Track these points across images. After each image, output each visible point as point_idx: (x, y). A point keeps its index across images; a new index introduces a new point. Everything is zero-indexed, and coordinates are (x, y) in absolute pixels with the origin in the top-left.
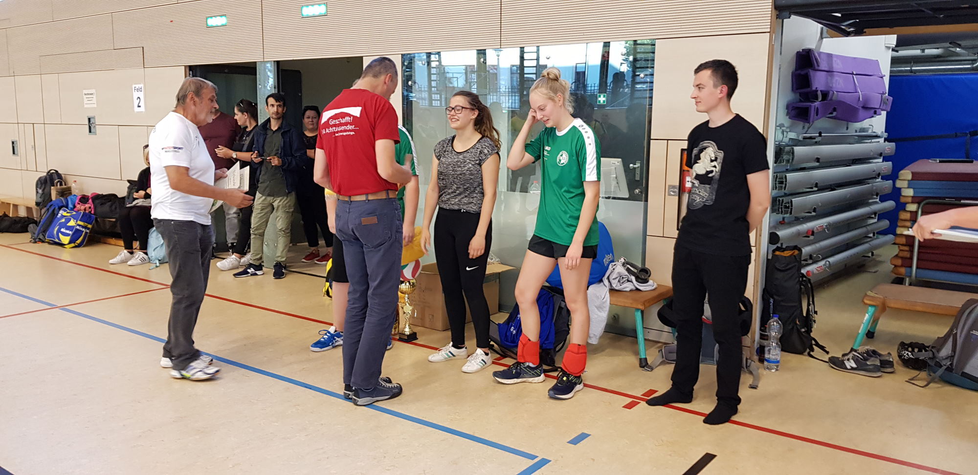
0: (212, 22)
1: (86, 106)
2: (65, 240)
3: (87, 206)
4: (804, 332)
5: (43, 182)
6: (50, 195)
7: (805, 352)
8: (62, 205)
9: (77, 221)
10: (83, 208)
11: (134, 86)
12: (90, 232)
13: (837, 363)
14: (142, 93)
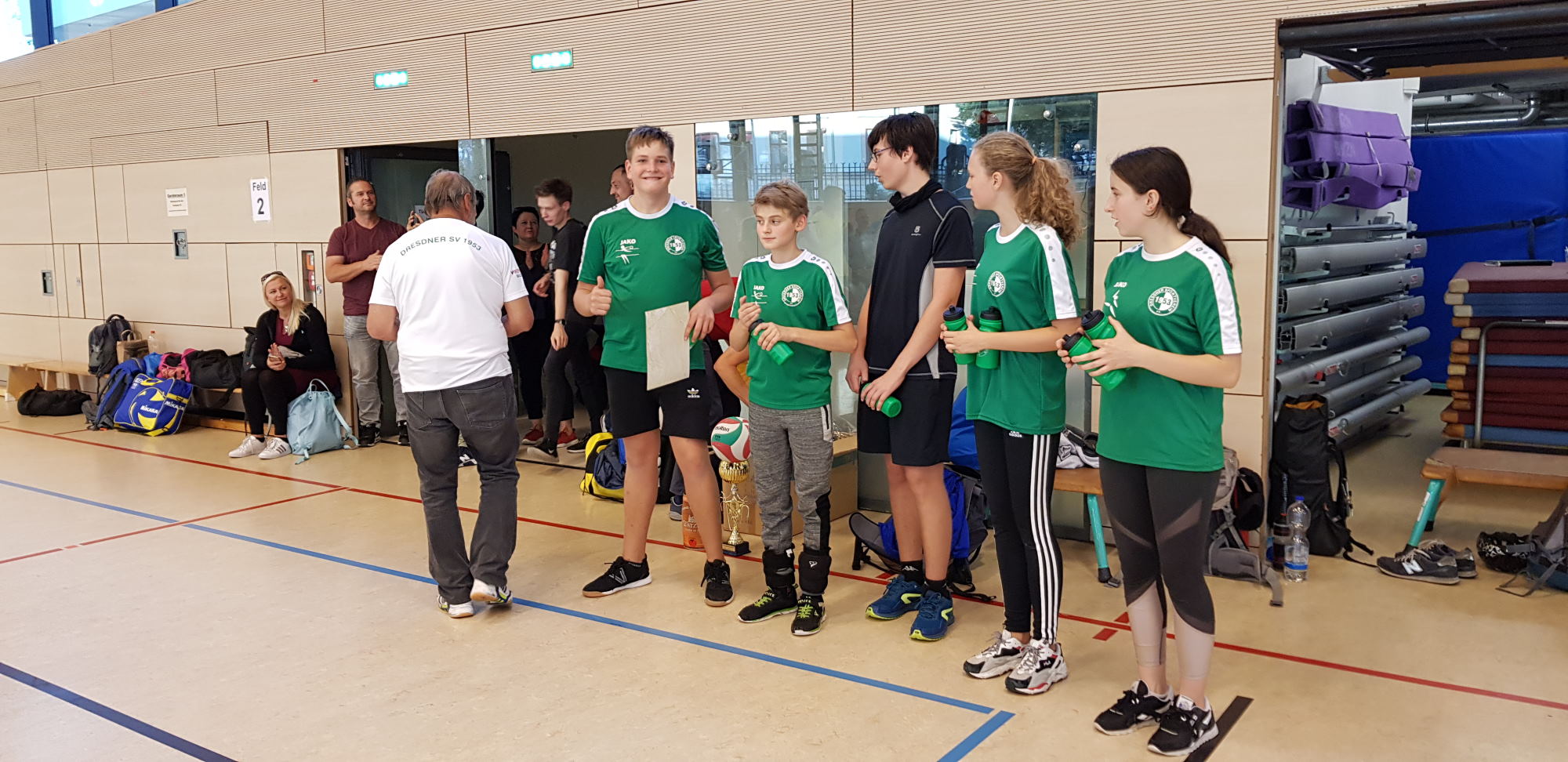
0: (384, 80)
1: (170, 214)
2: (148, 423)
3: (179, 369)
4: (1337, 522)
5: (101, 334)
6: (115, 353)
7: (1338, 551)
8: (137, 369)
9: (166, 394)
10: (172, 372)
11: (252, 181)
12: (187, 411)
13: (1391, 567)
14: (267, 191)
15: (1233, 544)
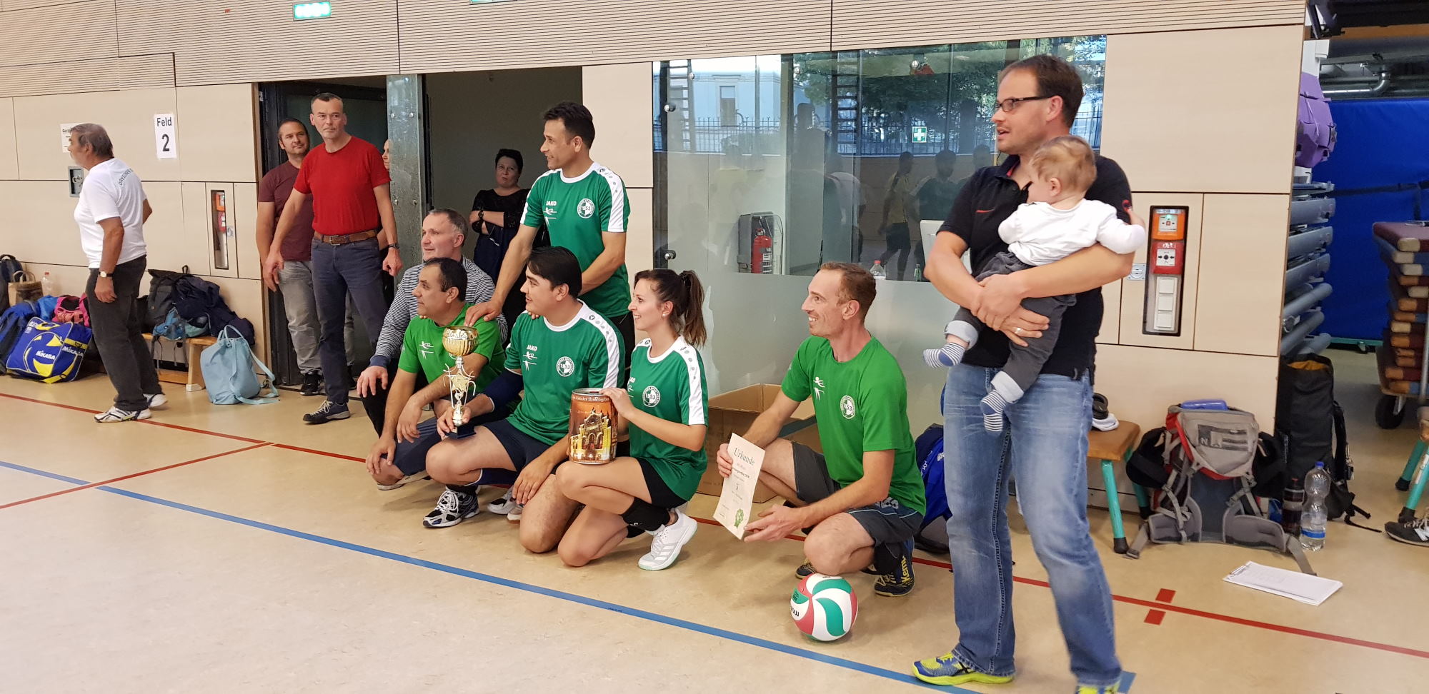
0: (302, 11)
2: (45, 370)
3: (76, 313)
6: (6, 295)
8: (29, 312)
9: (63, 339)
11: (156, 117)
12: (85, 356)
14: (173, 126)
15: (1248, 511)
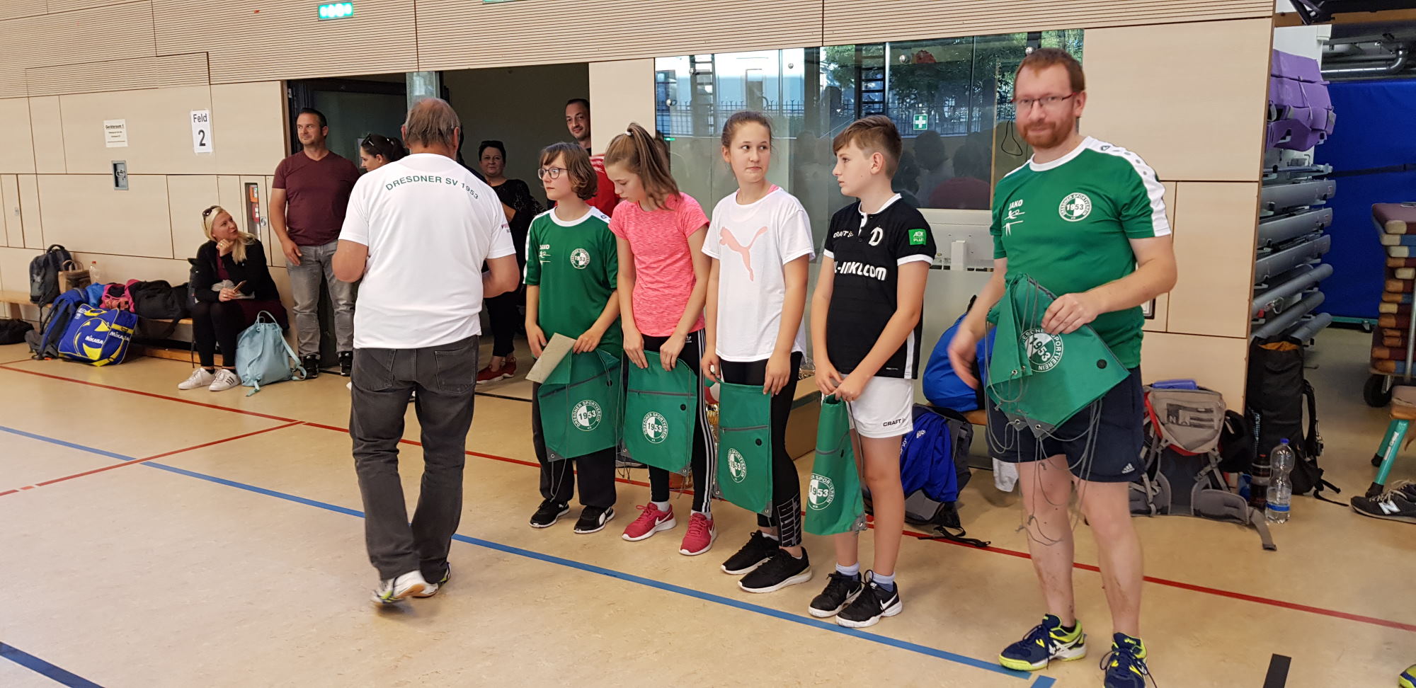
0: (327, 12)
1: (109, 145)
2: (94, 354)
3: (122, 300)
5: (42, 264)
7: (1311, 490)
8: (78, 299)
9: (110, 325)
10: (115, 303)
11: (192, 113)
14: (207, 123)
15: (1216, 485)
